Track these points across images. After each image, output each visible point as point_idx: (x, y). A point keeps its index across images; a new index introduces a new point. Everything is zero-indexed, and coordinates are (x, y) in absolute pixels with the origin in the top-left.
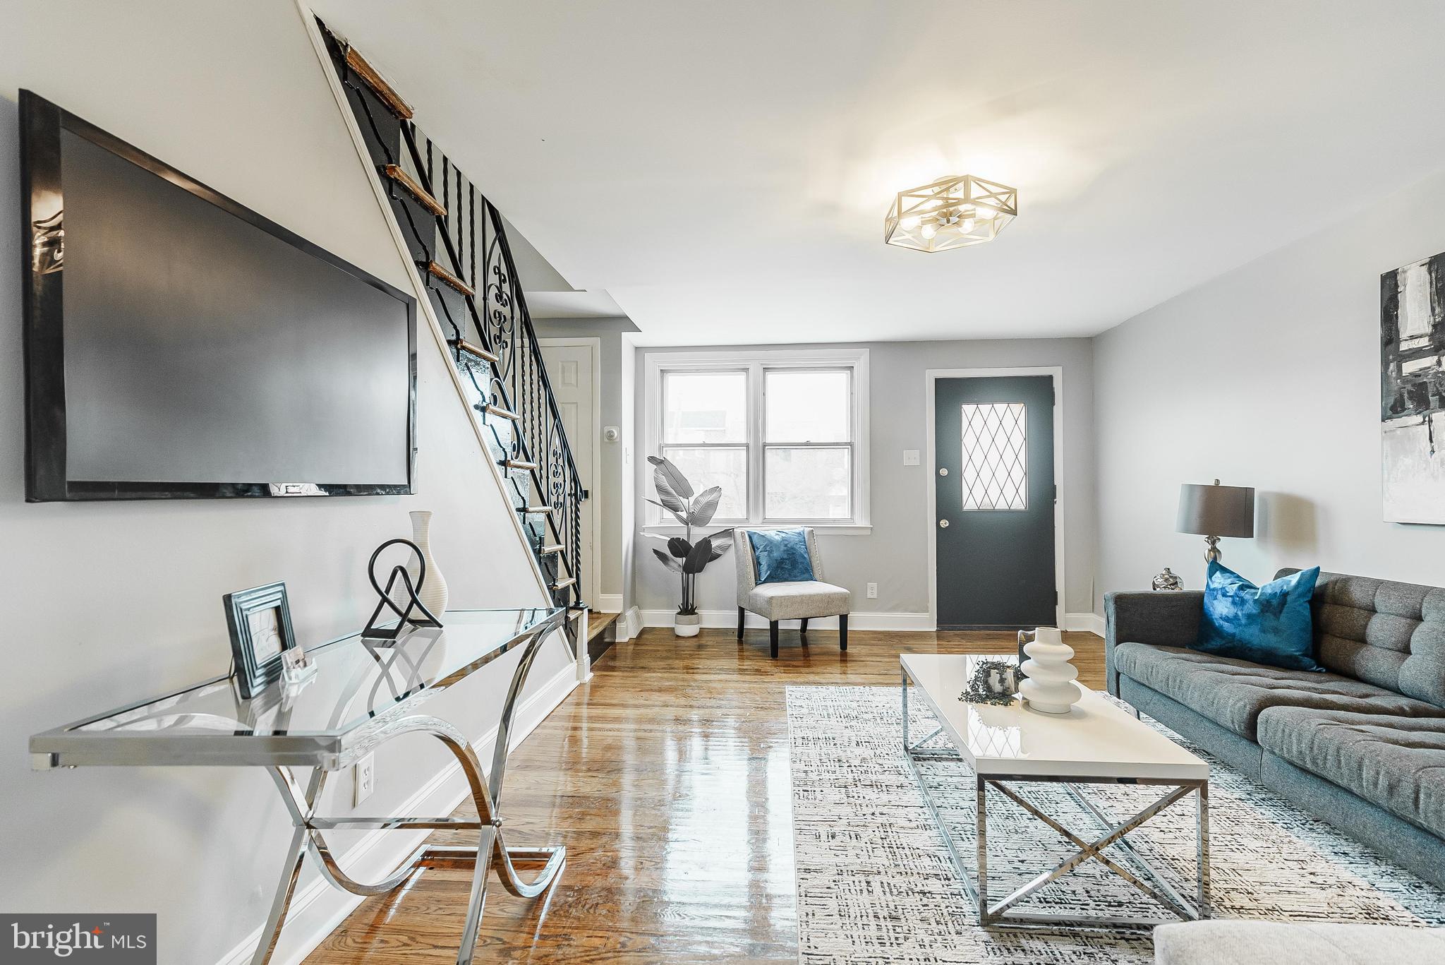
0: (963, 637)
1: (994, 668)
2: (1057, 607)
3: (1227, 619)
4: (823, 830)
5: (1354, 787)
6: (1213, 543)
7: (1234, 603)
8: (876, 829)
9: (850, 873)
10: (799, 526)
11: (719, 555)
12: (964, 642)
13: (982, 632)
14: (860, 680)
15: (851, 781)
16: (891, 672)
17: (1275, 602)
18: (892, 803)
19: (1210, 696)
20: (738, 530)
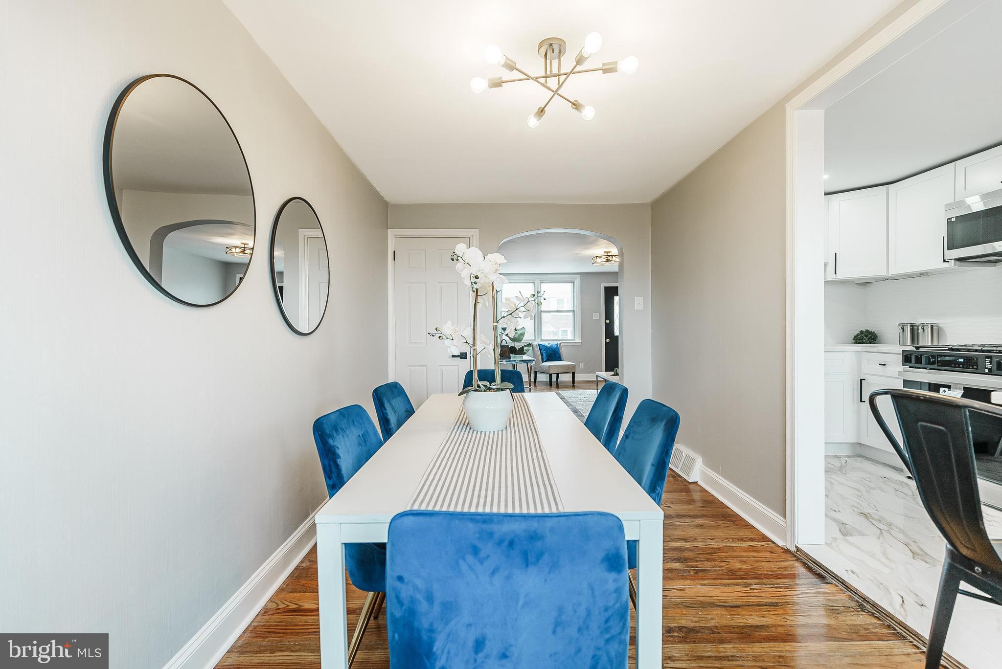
10: (556, 341)
20: (534, 343)
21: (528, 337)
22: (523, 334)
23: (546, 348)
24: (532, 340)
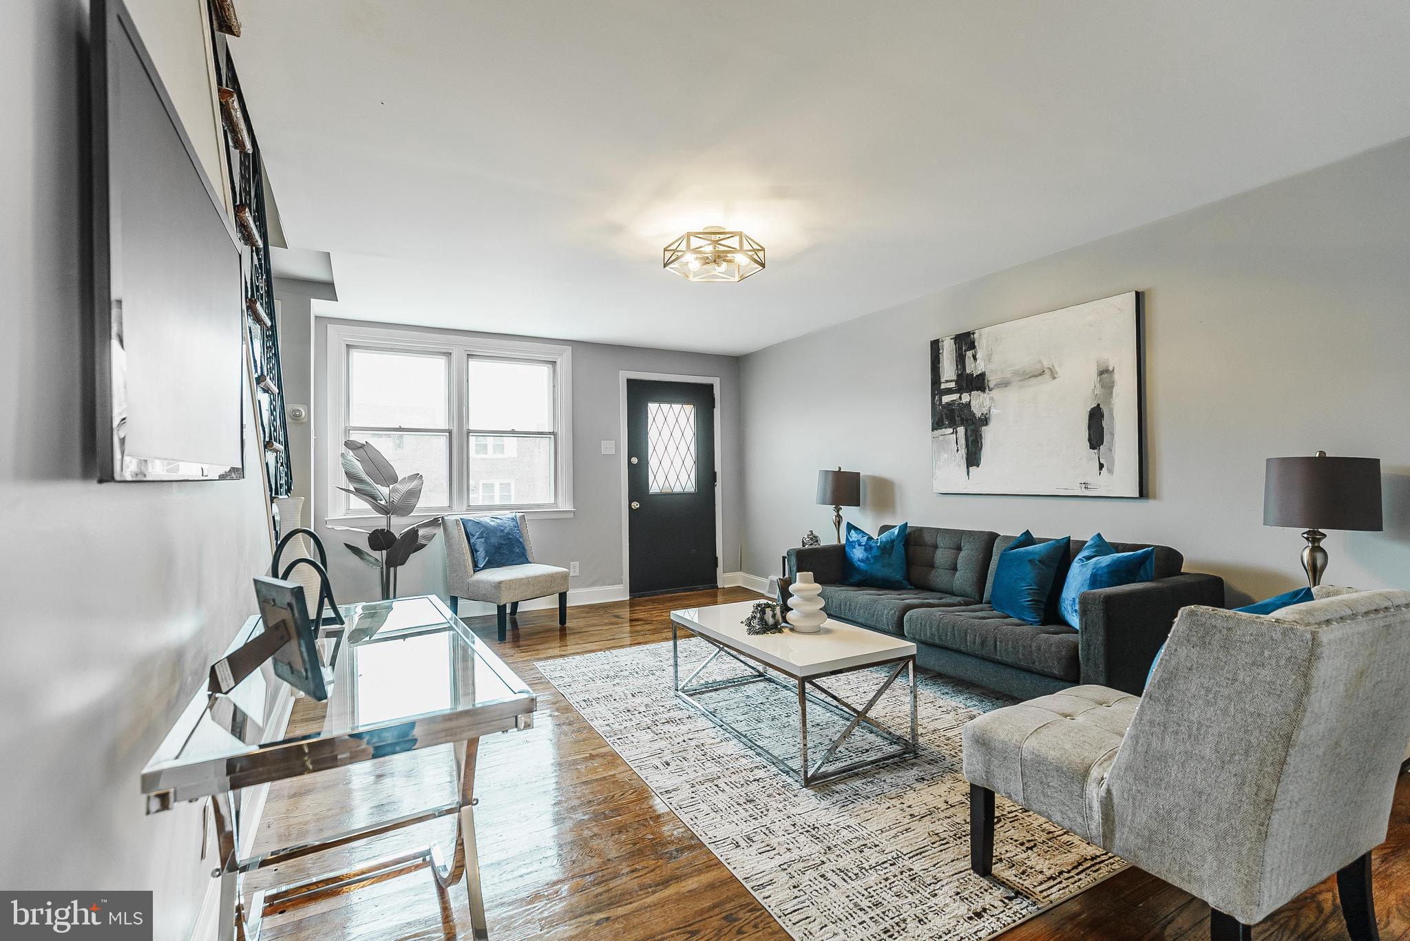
0: (653, 601)
1: (768, 607)
2: (718, 569)
3: (862, 561)
4: (657, 762)
5: (963, 648)
6: (838, 511)
7: (866, 550)
8: (694, 750)
9: (700, 784)
10: (508, 512)
11: (425, 545)
12: (656, 605)
13: (665, 596)
14: (598, 647)
15: (651, 722)
16: (617, 637)
17: (888, 546)
18: (693, 730)
19: (872, 611)
20: (451, 518)
21: (433, 499)
22: (414, 494)
23: (487, 532)
24: (442, 509)
